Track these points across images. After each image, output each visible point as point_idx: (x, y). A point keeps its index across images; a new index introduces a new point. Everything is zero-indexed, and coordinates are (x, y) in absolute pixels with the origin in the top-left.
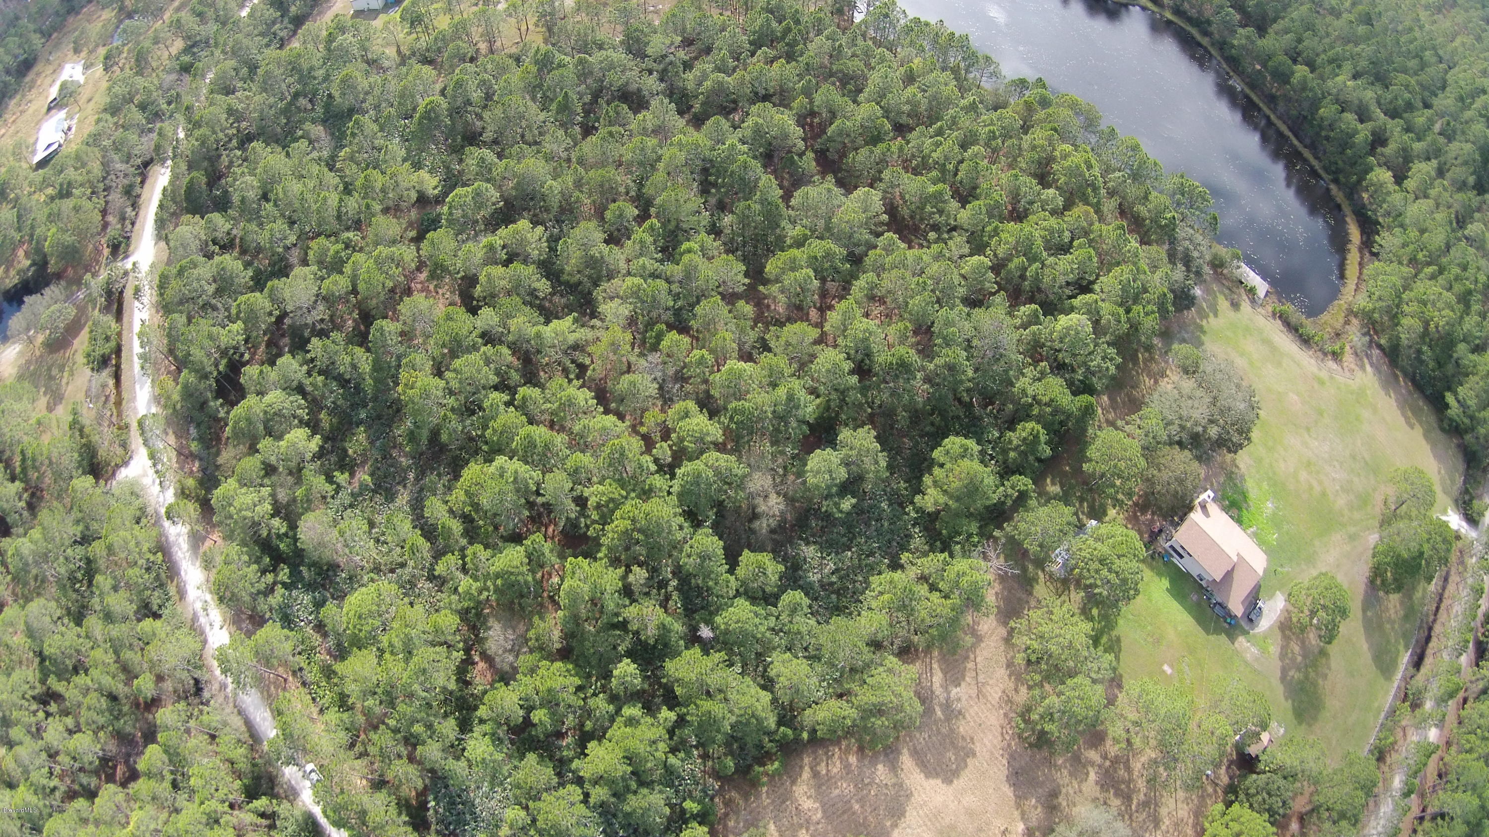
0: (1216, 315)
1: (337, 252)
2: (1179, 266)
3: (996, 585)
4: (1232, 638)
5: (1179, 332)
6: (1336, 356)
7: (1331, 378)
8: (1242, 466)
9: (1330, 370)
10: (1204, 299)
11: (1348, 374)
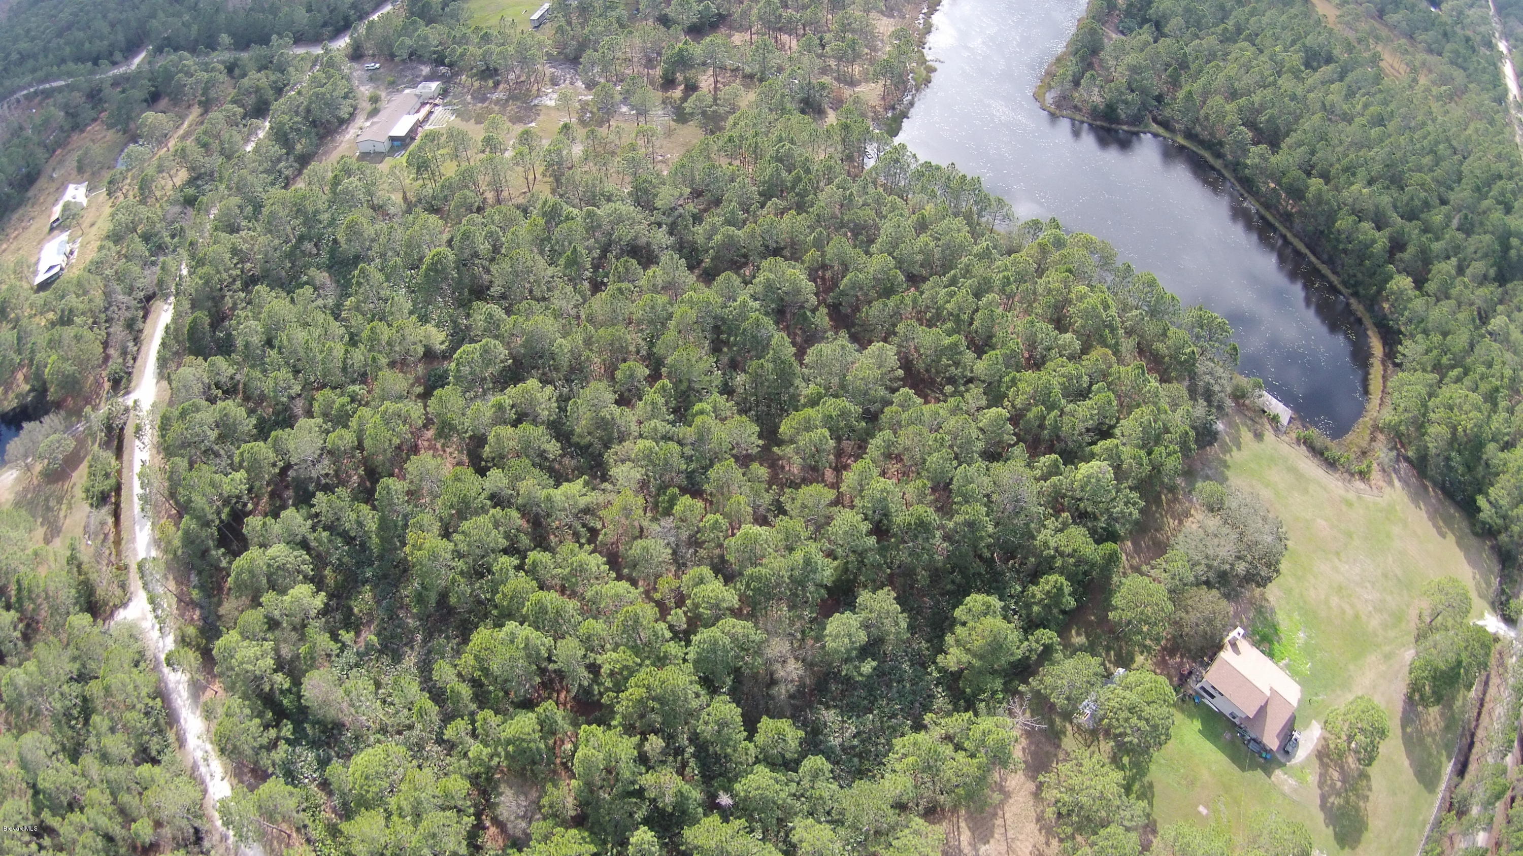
0: (1239, 449)
1: (343, 405)
2: (1200, 401)
3: (1023, 740)
4: (1268, 773)
5: (1202, 470)
6: (1363, 475)
7: (1359, 498)
8: (1271, 599)
9: (1357, 491)
10: (1226, 433)
11: (1376, 492)
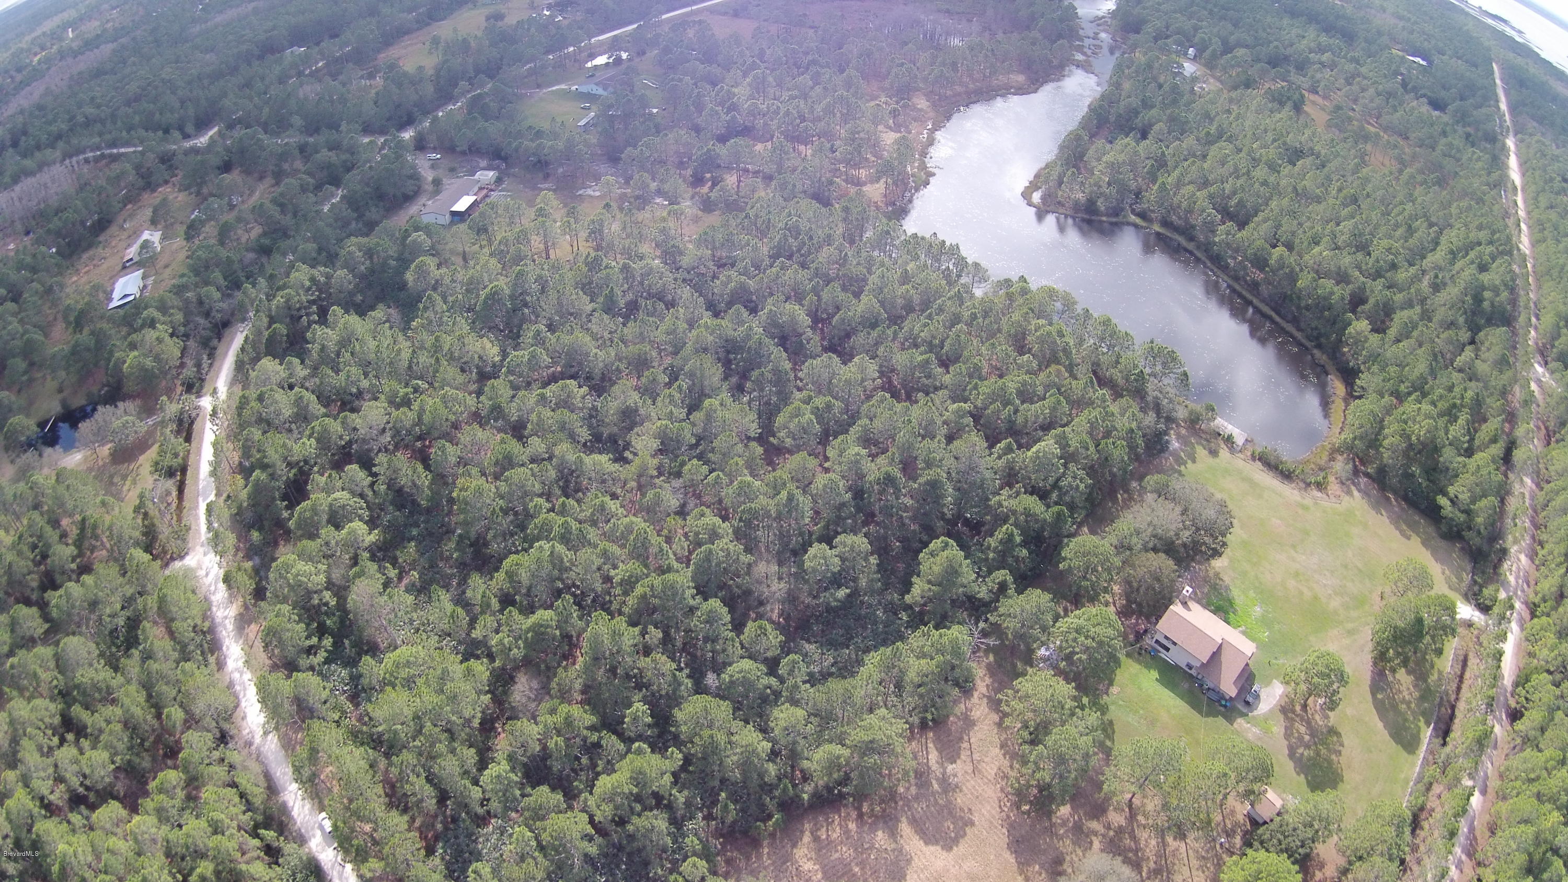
0: (1194, 462)
7: (1316, 504)
8: (1225, 578)
10: (1182, 449)
11: (1334, 500)
